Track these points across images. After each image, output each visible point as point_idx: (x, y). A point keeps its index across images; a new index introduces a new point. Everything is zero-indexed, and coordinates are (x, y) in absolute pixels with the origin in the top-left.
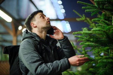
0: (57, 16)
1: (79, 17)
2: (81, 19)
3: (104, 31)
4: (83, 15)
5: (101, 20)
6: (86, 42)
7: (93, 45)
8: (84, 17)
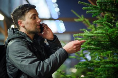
0: (51, 15)
1: (78, 18)
2: (79, 20)
3: (107, 34)
4: (82, 16)
5: (104, 22)
6: (86, 45)
7: (94, 48)
8: (83, 17)
